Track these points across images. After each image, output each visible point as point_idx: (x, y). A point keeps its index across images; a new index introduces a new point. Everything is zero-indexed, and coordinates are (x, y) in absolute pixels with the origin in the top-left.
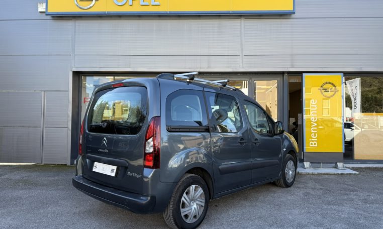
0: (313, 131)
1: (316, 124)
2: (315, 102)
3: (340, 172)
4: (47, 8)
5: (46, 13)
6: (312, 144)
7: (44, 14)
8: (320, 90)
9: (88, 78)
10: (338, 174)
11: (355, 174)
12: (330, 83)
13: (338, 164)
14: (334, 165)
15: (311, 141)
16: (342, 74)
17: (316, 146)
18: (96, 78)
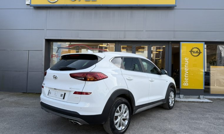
0: (185, 76)
1: (188, 72)
2: (187, 59)
3: (201, 100)
4: (31, 2)
5: (30, 5)
6: (185, 84)
7: (29, 6)
8: (190, 52)
9: (54, 43)
10: (200, 102)
11: (210, 102)
12: (196, 48)
13: (201, 96)
14: (198, 97)
15: (185, 82)
16: (204, 43)
17: (188, 85)
18: (59, 43)
